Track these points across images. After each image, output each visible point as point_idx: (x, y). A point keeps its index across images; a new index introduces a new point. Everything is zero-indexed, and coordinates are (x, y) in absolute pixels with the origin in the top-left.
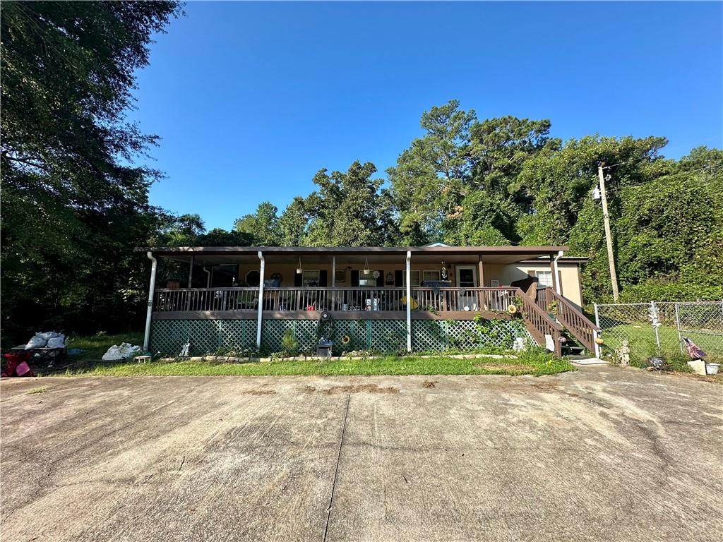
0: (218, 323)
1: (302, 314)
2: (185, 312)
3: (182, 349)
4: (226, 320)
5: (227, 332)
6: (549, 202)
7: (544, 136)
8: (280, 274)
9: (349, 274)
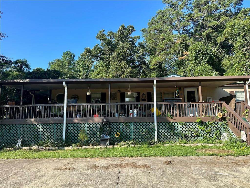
0: (39, 126)
1: (91, 119)
2: (19, 119)
3: (17, 142)
4: (44, 124)
5: (45, 131)
6: (243, 48)
7: (239, 7)
8: (77, 95)
9: (119, 95)
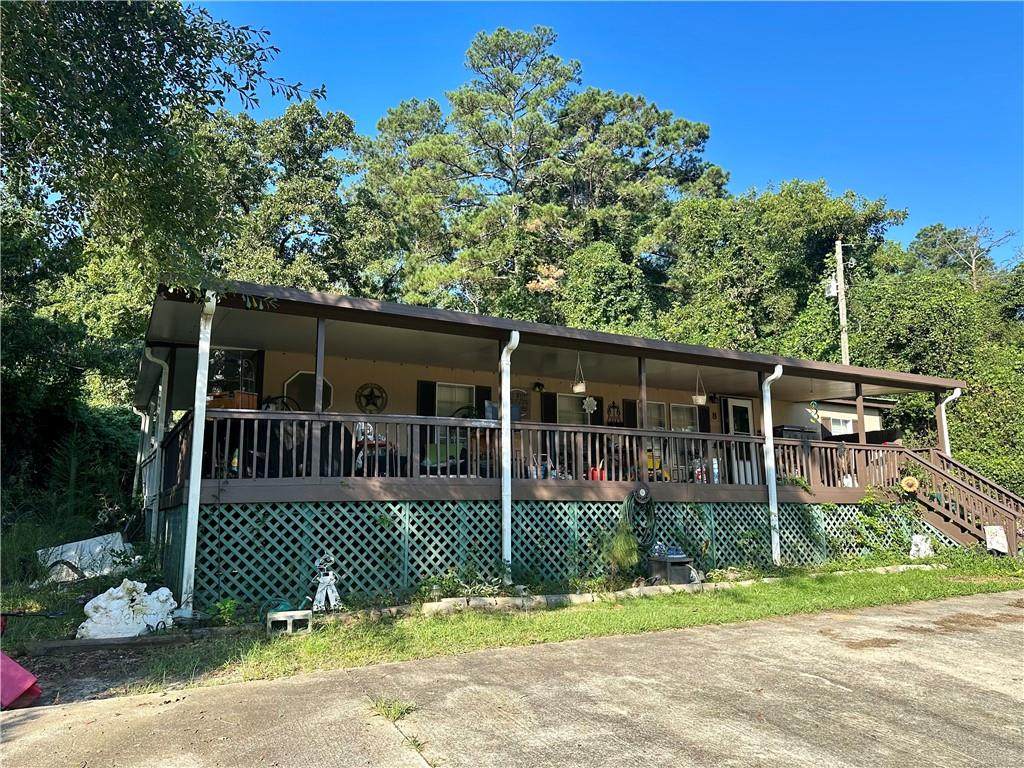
0: (400, 510)
1: (591, 488)
4: (420, 503)
5: (425, 535)
